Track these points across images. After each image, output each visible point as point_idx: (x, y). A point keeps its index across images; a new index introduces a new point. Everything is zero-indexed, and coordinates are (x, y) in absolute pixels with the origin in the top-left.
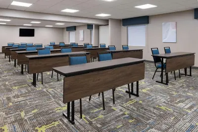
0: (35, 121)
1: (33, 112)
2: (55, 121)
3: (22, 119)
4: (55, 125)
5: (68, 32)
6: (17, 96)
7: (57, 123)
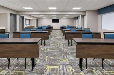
0: (49, 62)
1: (51, 58)
2: (56, 66)
3: (45, 59)
4: (55, 68)
5: (75, 20)
6: (50, 49)
7: (56, 67)
